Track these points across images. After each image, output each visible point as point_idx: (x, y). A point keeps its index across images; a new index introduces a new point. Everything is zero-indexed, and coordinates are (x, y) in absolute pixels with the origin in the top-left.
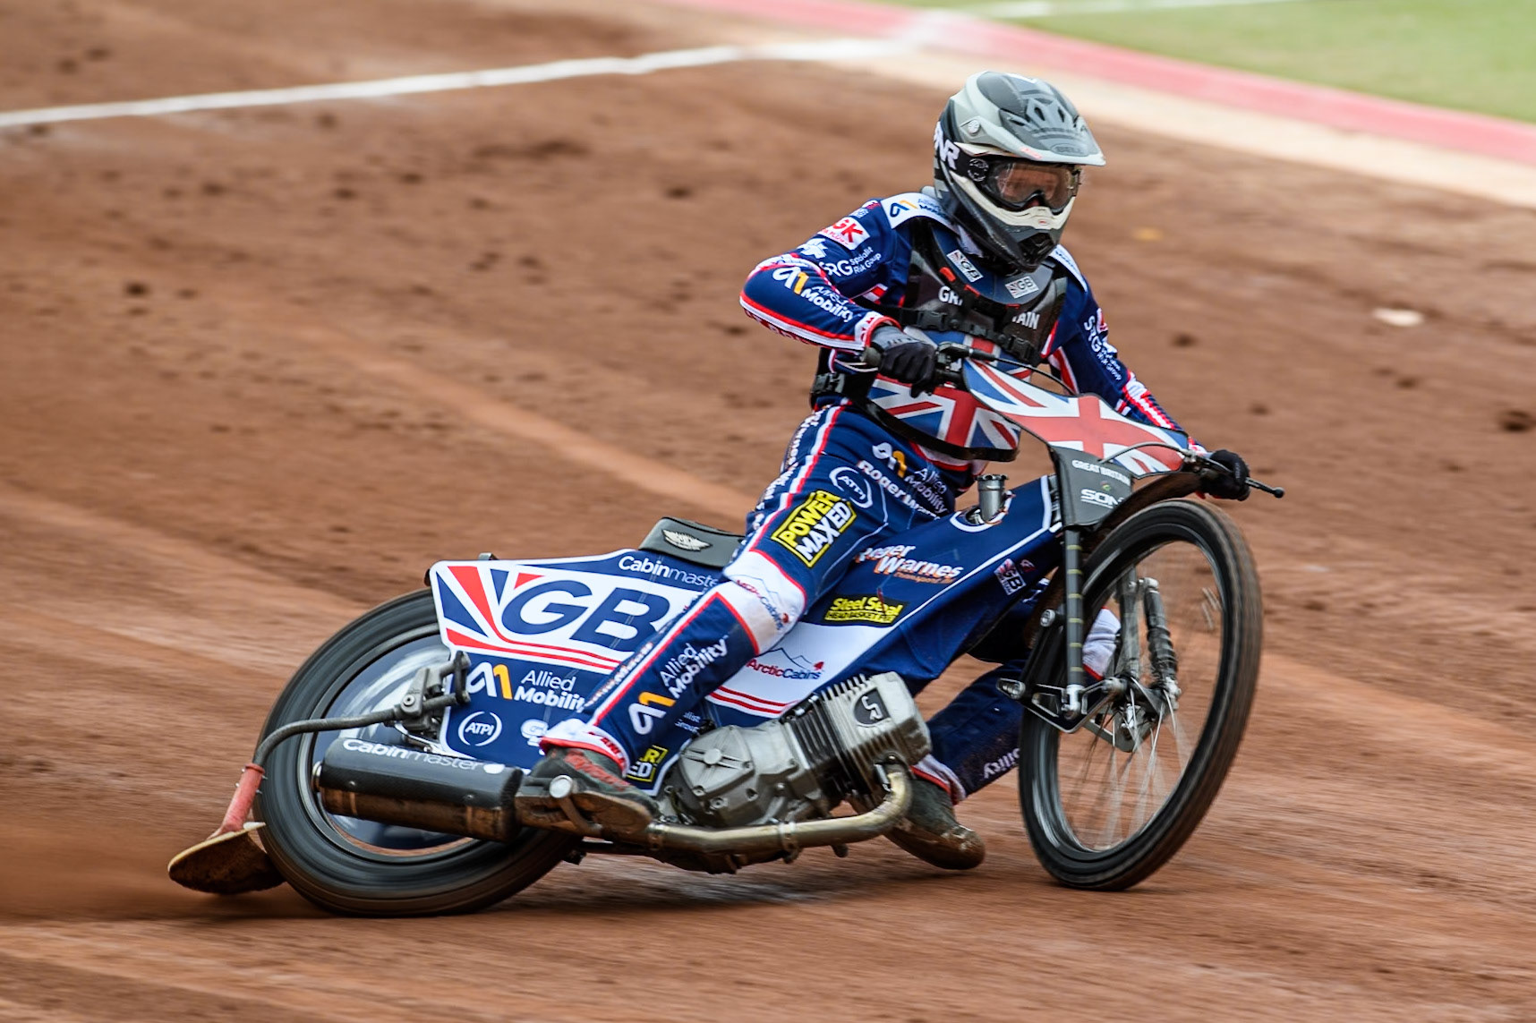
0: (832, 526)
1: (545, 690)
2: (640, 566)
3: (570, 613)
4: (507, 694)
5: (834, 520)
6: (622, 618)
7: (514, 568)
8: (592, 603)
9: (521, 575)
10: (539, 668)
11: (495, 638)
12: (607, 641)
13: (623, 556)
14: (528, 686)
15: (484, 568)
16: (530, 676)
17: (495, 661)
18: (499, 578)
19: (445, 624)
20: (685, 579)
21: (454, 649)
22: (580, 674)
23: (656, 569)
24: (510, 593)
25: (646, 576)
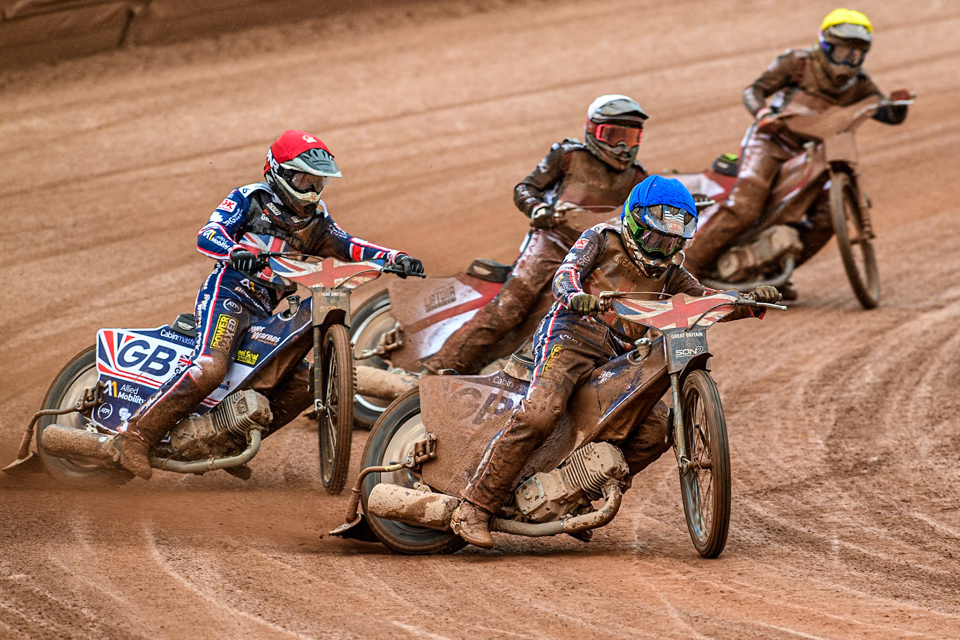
0: (231, 332)
1: (128, 393)
2: (167, 335)
3: (141, 356)
4: (115, 396)
5: (230, 329)
6: (159, 361)
7: (125, 333)
8: (149, 352)
9: (128, 336)
10: (127, 383)
11: (114, 368)
12: (152, 371)
13: (161, 329)
14: (123, 391)
15: (115, 332)
16: (123, 388)
17: (113, 379)
18: (120, 336)
19: (99, 360)
20: (183, 341)
21: (100, 372)
22: (142, 387)
23: (174, 336)
24: (123, 345)
25: (169, 340)
